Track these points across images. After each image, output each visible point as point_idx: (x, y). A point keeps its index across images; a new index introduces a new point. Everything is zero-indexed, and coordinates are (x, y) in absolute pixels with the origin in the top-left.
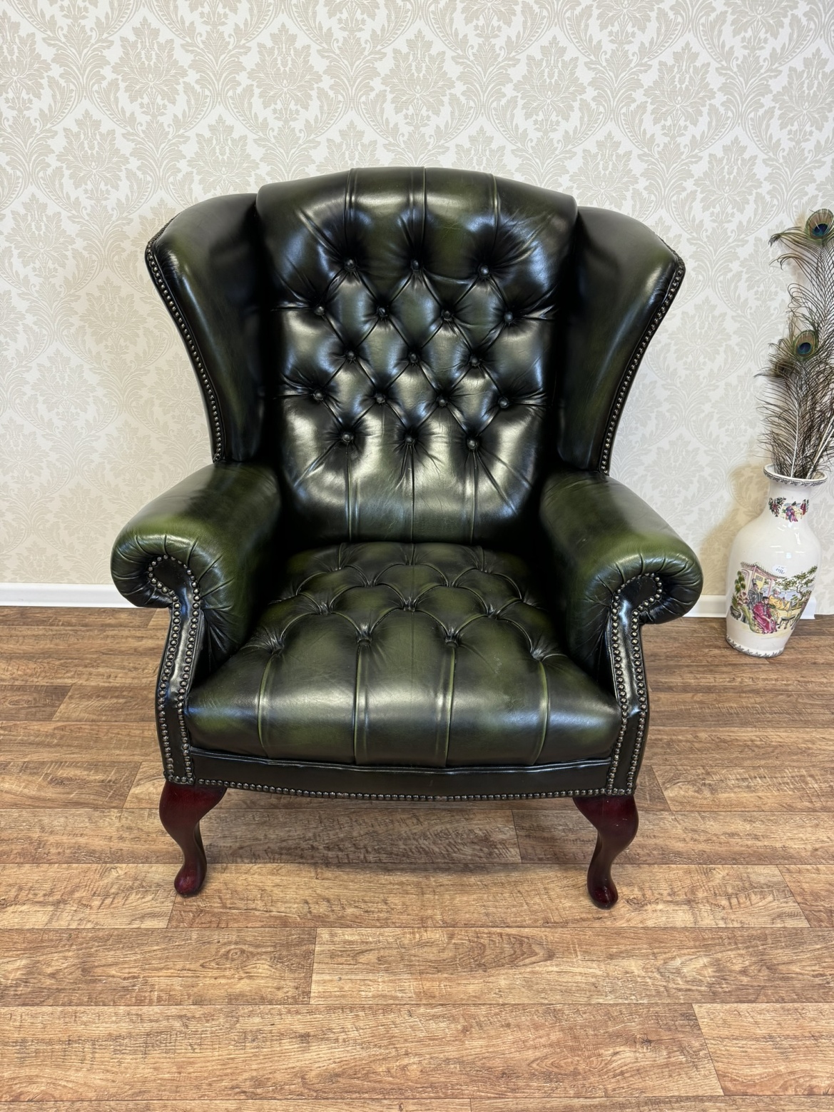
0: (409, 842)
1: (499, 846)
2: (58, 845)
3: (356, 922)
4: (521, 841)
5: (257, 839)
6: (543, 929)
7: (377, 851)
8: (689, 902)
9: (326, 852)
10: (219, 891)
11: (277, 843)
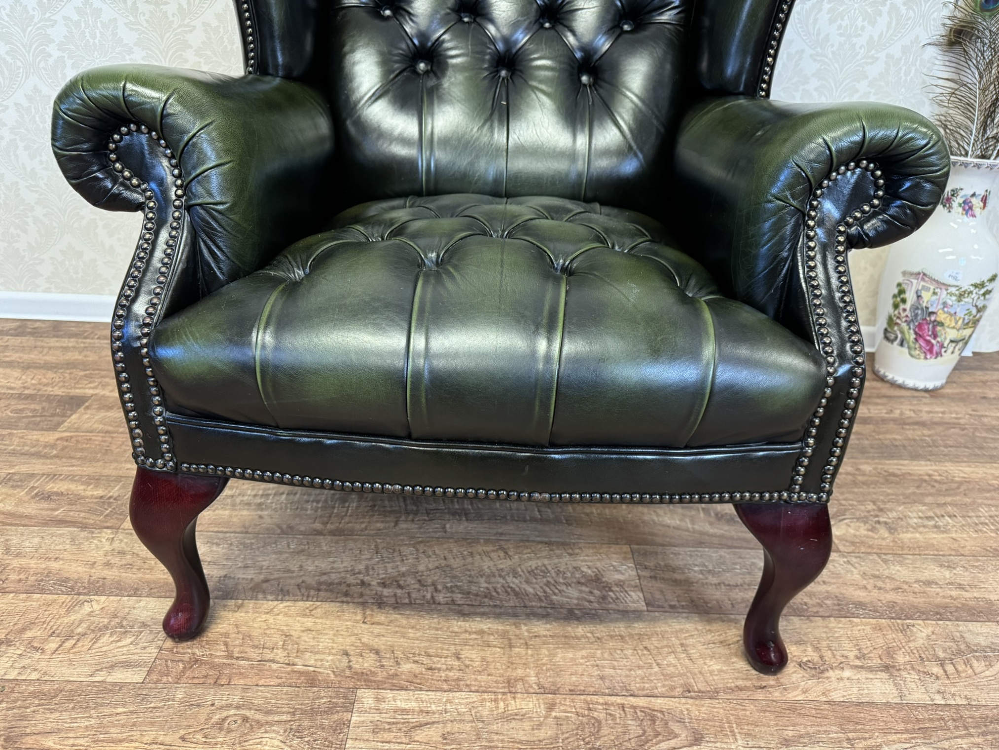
0: (493, 580)
1: (615, 588)
2: (21, 570)
3: (414, 683)
4: (644, 583)
5: (289, 571)
6: (683, 700)
7: (450, 590)
8: (886, 668)
9: (379, 589)
10: (226, 635)
11: (315, 576)
